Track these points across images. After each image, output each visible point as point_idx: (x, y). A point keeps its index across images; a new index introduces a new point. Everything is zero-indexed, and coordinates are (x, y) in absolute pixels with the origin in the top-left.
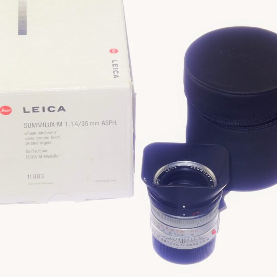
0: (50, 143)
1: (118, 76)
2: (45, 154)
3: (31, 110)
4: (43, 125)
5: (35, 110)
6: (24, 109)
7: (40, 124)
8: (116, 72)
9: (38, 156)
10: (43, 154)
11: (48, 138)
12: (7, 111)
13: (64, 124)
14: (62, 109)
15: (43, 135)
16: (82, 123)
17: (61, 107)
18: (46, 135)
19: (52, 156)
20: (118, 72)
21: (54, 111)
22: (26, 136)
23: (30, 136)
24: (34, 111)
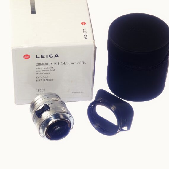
0: (50, 73)
1: (87, 38)
2: (47, 79)
3: (40, 57)
4: (46, 64)
5: (42, 56)
6: (37, 56)
7: (45, 63)
8: (86, 36)
9: (42, 80)
10: (45, 79)
11: (49, 71)
12: (27, 57)
13: (57, 64)
14: (57, 56)
15: (46, 69)
16: (67, 63)
17: (56, 55)
18: (48, 69)
19: (50, 80)
20: (87, 36)
21: (52, 57)
22: (37, 70)
23: (39, 70)
24: (42, 57)
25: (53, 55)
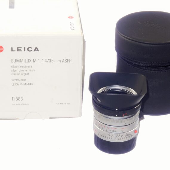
0: (28, 74)
1: (74, 29)
2: (24, 82)
3: (16, 50)
5: (19, 49)
6: (12, 48)
7: (22, 60)
8: (72, 27)
9: (19, 84)
10: (23, 82)
11: (27, 71)
13: (37, 61)
14: (36, 49)
15: (24, 69)
16: (49, 61)
17: (36, 48)
18: (26, 69)
19: (29, 84)
21: (31, 51)
22: (12, 69)
23: (15, 69)
24: (18, 51)
25: (31, 48)
